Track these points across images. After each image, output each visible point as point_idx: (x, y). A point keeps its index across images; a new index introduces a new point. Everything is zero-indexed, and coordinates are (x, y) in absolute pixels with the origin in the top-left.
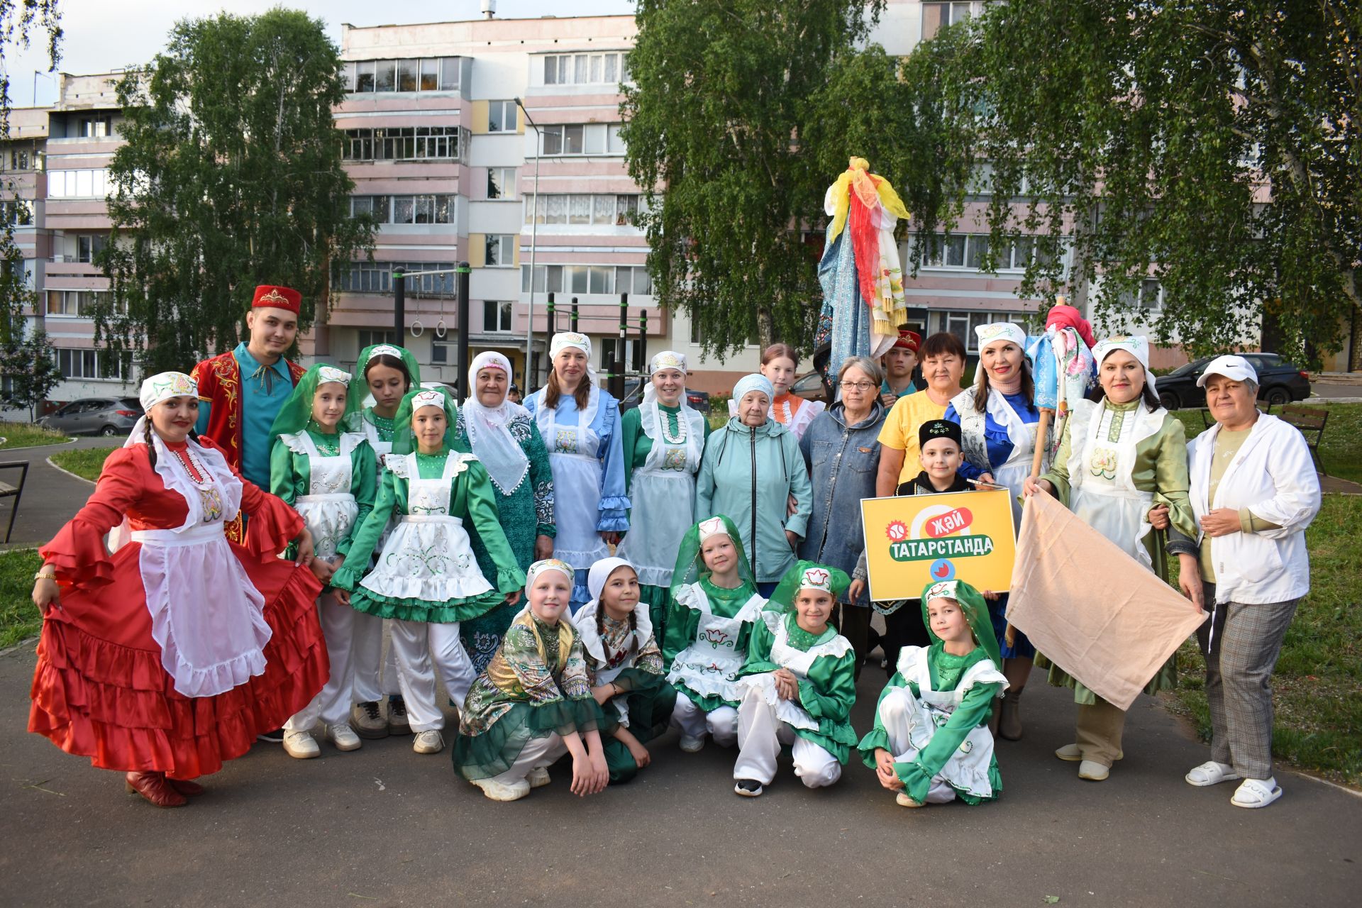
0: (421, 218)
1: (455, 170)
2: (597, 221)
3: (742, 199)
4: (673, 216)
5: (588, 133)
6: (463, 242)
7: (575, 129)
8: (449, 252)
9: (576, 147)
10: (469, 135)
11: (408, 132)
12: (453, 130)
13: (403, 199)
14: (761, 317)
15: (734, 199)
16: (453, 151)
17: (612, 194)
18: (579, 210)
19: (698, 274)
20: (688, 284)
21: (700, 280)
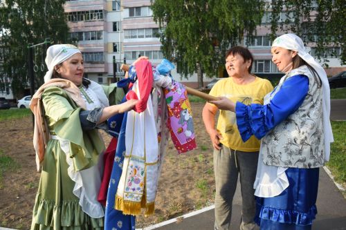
0: (93, 39)
1: (102, 23)
2: (147, 37)
3: (189, 26)
4: (169, 33)
5: (142, 9)
6: (106, 45)
7: (138, 8)
8: (102, 49)
9: (139, 14)
10: (106, 12)
11: (87, 12)
12: (101, 11)
13: (87, 33)
14: (197, 64)
15: (186, 26)
16: (101, 17)
17: (150, 28)
18: (141, 34)
19: (178, 51)
20: (174, 55)
21: (178, 54)
